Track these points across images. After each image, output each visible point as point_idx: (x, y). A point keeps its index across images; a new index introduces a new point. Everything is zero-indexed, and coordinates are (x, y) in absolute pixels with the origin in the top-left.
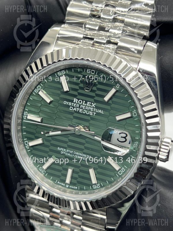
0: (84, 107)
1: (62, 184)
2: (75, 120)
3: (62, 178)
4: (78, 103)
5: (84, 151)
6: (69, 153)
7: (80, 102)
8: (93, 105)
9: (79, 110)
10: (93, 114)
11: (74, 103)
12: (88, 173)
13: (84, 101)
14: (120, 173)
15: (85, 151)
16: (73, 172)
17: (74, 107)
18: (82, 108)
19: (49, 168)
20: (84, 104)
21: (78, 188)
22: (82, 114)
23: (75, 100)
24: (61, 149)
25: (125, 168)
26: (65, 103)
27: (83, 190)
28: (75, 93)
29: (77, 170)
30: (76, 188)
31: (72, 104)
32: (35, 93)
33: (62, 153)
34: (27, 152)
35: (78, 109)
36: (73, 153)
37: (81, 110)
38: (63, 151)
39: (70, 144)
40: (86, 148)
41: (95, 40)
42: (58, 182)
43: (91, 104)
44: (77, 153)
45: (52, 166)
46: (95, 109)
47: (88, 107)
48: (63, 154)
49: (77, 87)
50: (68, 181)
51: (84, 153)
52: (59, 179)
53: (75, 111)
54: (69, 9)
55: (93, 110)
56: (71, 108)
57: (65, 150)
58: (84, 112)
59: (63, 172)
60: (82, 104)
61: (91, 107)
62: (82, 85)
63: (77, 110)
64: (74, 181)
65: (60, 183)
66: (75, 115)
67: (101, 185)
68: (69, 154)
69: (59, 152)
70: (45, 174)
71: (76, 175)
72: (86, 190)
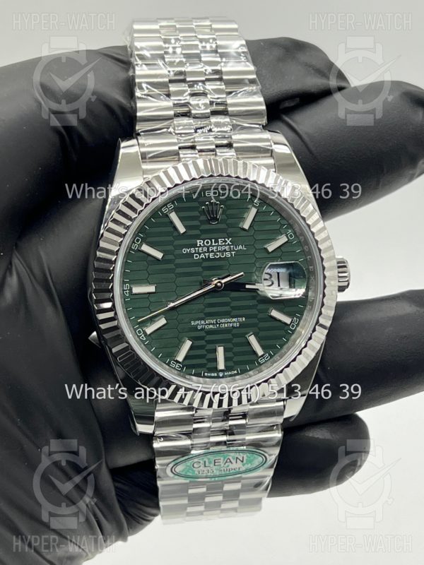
0: (215, 248)
1: (213, 375)
2: (207, 273)
3: (210, 365)
4: (205, 246)
5: (232, 314)
6: (210, 324)
7: (207, 243)
8: (228, 241)
9: (209, 256)
10: (231, 255)
11: (199, 247)
12: (249, 344)
13: (213, 240)
14: (293, 326)
15: (235, 313)
16: (225, 351)
17: (200, 254)
18: (212, 251)
19: (186, 358)
20: (213, 244)
21: (238, 371)
22: (215, 259)
23: (199, 242)
24: (197, 322)
25: (297, 317)
26: (185, 251)
27: (247, 371)
28: (197, 232)
29: (230, 345)
30: (236, 372)
31: (195, 250)
32: (133, 250)
33: (199, 327)
34: (145, 345)
35: (207, 254)
36: (216, 321)
37: (211, 255)
38: (200, 324)
39: (208, 310)
40: (234, 308)
41: (198, 148)
42: (206, 374)
43: (226, 242)
44: (223, 321)
45: (189, 354)
46: (232, 247)
47: (221, 246)
48: (202, 329)
49: (196, 223)
50: (221, 366)
51: (233, 317)
52: (205, 369)
53: (202, 258)
54: (139, 114)
55: (230, 248)
56: (196, 257)
57: (203, 322)
58: (217, 255)
59: (210, 356)
60: (211, 245)
61: (225, 245)
62: (203, 218)
63: (205, 256)
64: (230, 364)
65: (209, 374)
66: (206, 264)
67: (270, 354)
68: (211, 326)
69: (195, 329)
70: (182, 368)
71: (230, 355)
72: (250, 370)
